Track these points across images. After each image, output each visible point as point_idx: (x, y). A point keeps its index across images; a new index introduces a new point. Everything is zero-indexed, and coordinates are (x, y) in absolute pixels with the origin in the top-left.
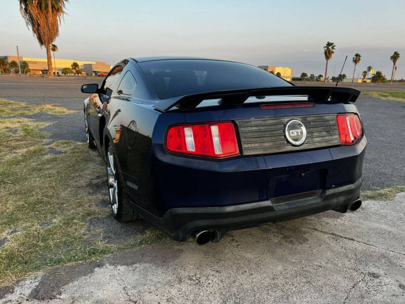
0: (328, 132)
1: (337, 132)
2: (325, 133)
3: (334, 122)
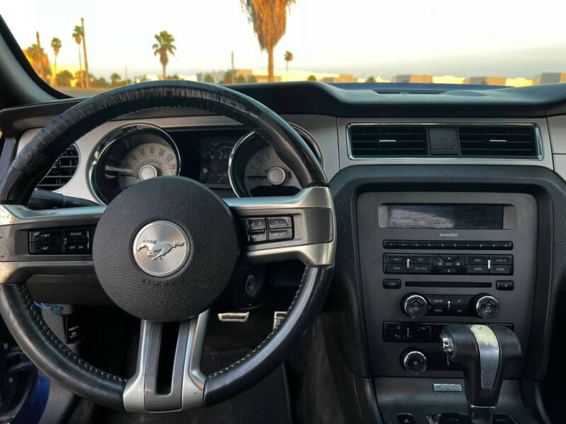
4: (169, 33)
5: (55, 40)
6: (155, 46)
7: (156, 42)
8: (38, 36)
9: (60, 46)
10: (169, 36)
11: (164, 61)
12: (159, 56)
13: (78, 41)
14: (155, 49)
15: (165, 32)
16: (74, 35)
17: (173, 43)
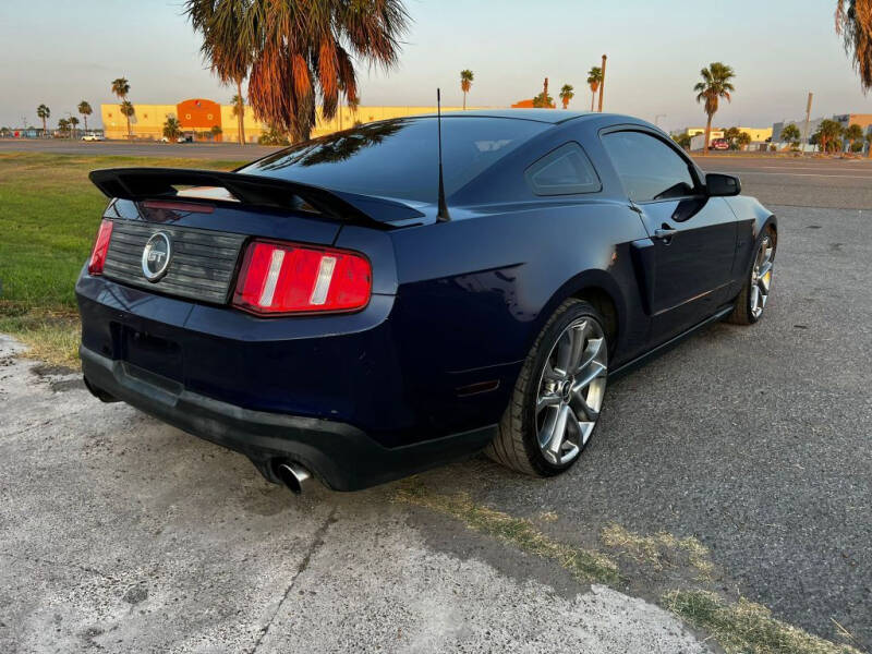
0: (209, 269)
1: (228, 275)
2: (200, 271)
3: (234, 253)
4: (725, 65)
5: (567, 88)
6: (699, 86)
7: (702, 80)
8: (546, 84)
9: (572, 95)
10: (724, 70)
11: (711, 109)
12: (703, 102)
13: (594, 89)
14: (699, 92)
15: (718, 64)
16: (590, 80)
17: (729, 81)
